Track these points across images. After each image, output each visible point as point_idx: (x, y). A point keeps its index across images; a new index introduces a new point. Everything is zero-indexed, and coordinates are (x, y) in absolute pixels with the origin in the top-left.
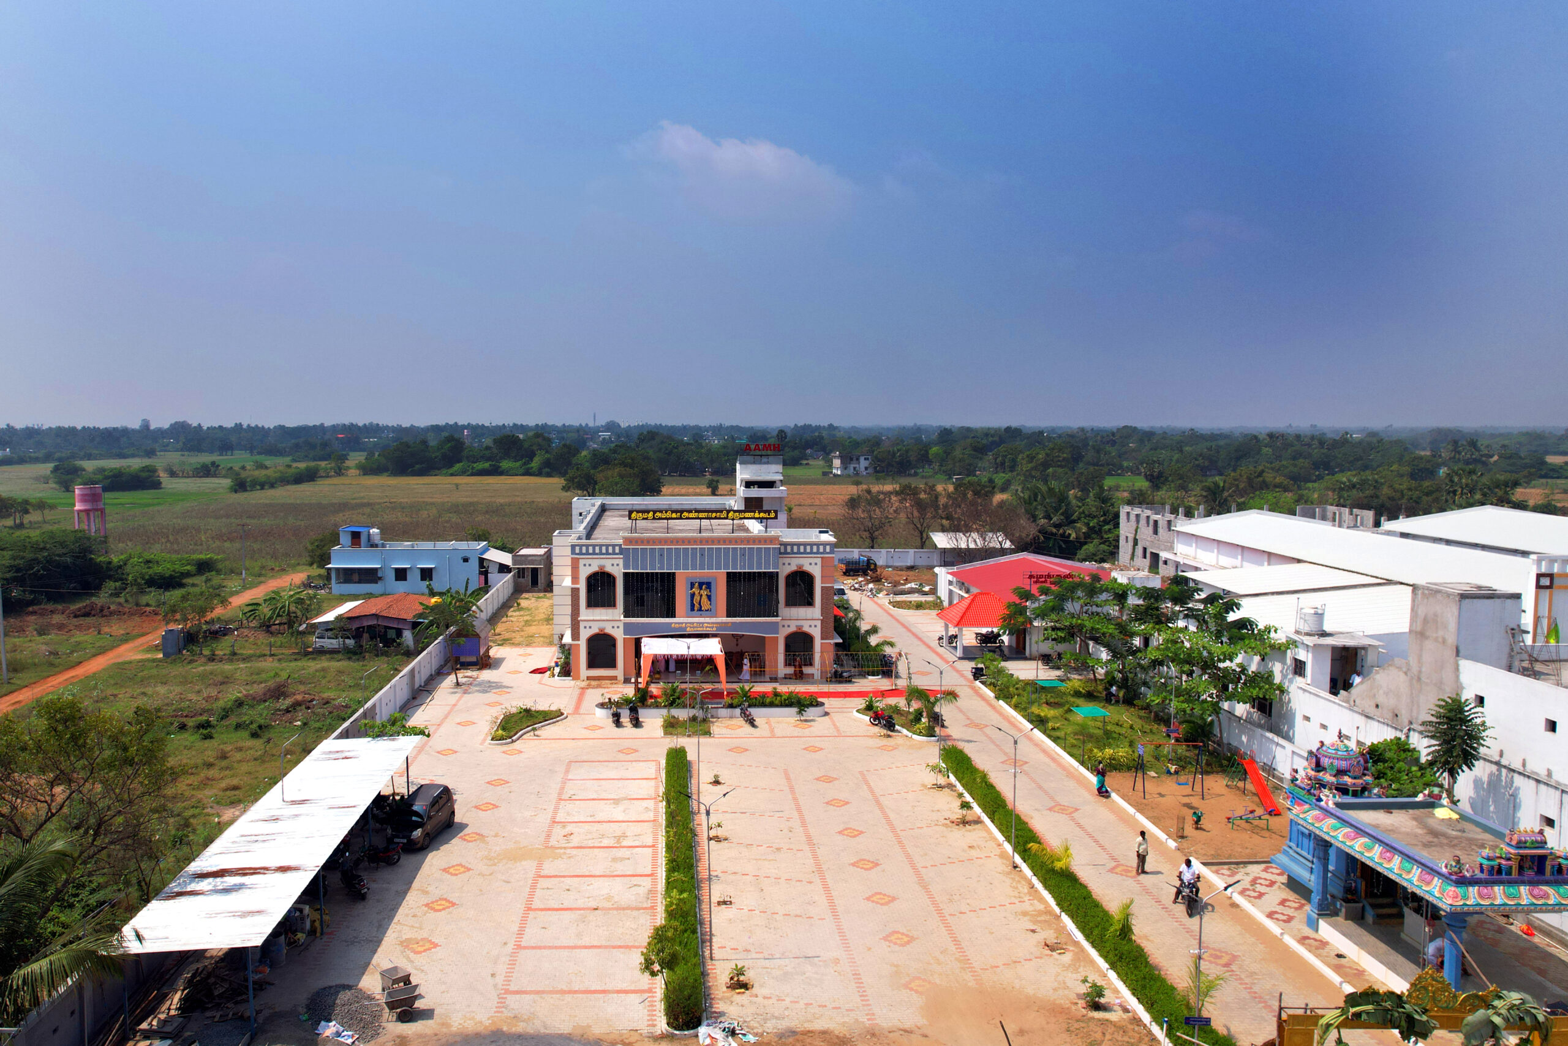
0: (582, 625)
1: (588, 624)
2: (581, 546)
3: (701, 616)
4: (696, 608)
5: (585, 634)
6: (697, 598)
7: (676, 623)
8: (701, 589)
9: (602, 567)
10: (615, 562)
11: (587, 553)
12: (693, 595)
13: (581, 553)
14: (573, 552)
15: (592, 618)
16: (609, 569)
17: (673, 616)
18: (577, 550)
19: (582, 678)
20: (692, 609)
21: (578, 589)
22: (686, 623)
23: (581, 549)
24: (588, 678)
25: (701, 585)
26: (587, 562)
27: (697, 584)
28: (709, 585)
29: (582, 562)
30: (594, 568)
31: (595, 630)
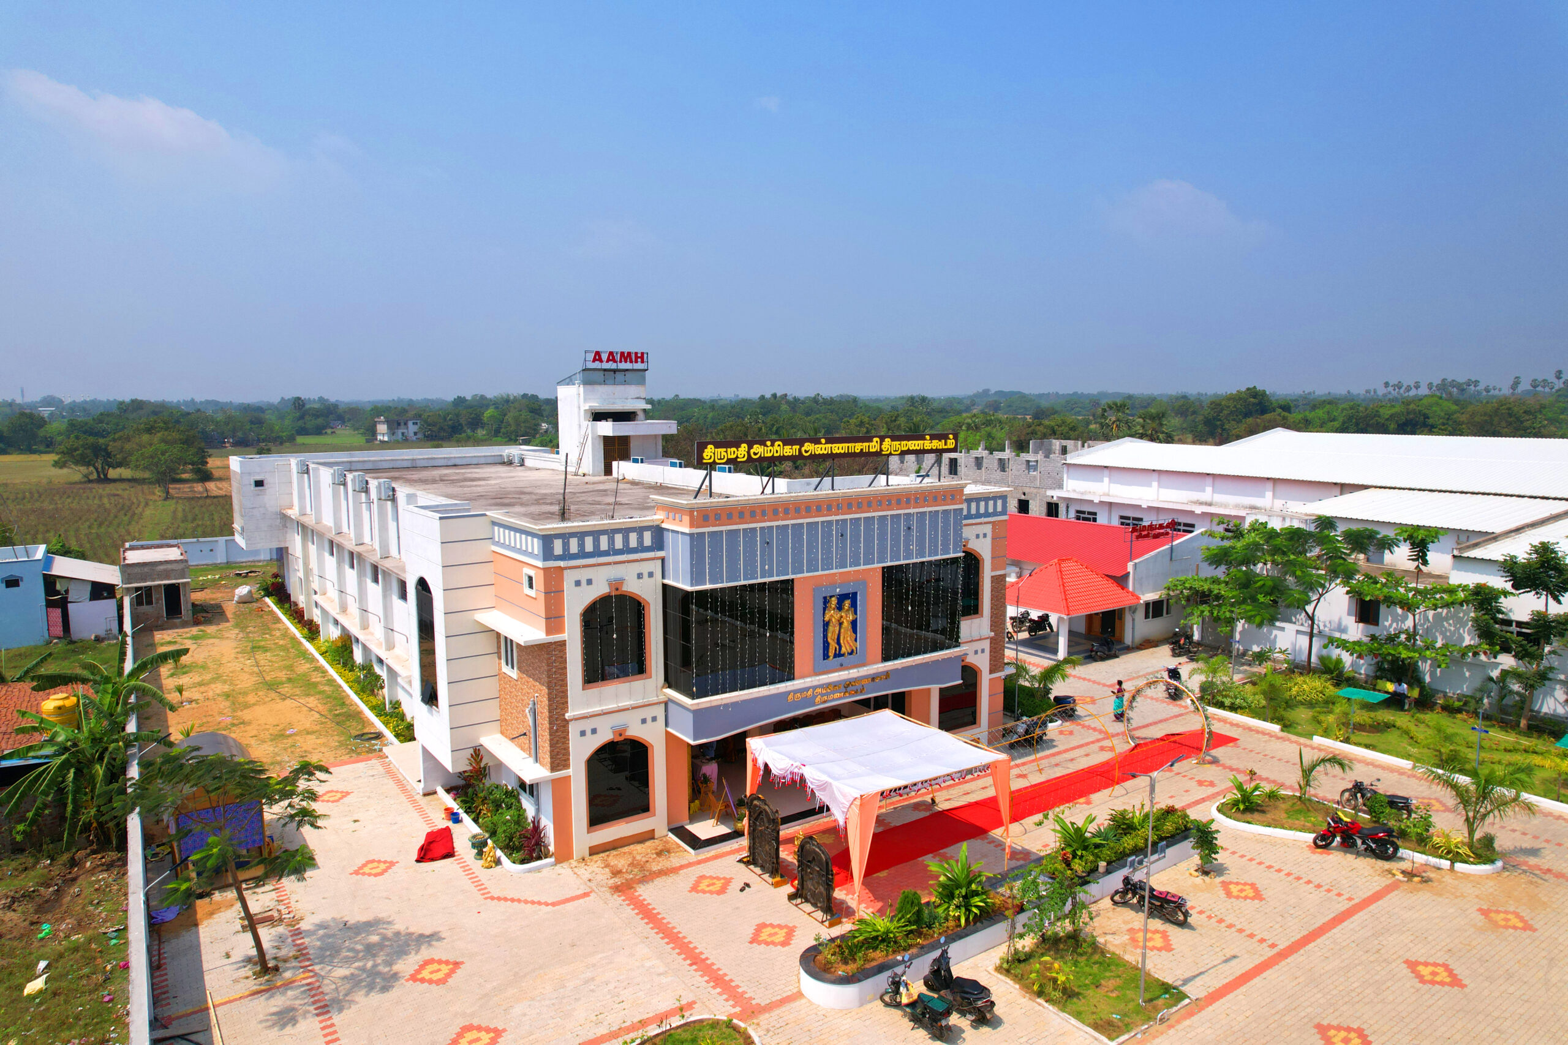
0: (573, 730)
1: (587, 725)
2: (565, 537)
3: (842, 667)
4: (831, 653)
5: (581, 749)
6: (833, 630)
7: (795, 692)
8: (840, 607)
9: (617, 584)
10: (645, 568)
11: (582, 554)
12: (826, 625)
13: (566, 556)
14: (548, 553)
15: (597, 709)
16: (633, 587)
17: (791, 677)
18: (558, 547)
19: (576, 855)
20: (826, 656)
21: (562, 644)
22: (815, 688)
23: (566, 546)
24: (594, 851)
25: (842, 598)
26: (583, 575)
27: (834, 601)
28: (853, 597)
29: (569, 578)
30: (600, 589)
31: (605, 736)
